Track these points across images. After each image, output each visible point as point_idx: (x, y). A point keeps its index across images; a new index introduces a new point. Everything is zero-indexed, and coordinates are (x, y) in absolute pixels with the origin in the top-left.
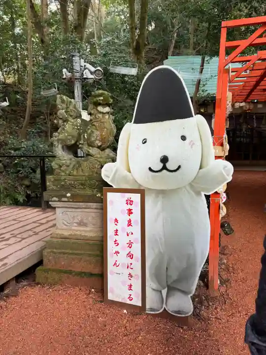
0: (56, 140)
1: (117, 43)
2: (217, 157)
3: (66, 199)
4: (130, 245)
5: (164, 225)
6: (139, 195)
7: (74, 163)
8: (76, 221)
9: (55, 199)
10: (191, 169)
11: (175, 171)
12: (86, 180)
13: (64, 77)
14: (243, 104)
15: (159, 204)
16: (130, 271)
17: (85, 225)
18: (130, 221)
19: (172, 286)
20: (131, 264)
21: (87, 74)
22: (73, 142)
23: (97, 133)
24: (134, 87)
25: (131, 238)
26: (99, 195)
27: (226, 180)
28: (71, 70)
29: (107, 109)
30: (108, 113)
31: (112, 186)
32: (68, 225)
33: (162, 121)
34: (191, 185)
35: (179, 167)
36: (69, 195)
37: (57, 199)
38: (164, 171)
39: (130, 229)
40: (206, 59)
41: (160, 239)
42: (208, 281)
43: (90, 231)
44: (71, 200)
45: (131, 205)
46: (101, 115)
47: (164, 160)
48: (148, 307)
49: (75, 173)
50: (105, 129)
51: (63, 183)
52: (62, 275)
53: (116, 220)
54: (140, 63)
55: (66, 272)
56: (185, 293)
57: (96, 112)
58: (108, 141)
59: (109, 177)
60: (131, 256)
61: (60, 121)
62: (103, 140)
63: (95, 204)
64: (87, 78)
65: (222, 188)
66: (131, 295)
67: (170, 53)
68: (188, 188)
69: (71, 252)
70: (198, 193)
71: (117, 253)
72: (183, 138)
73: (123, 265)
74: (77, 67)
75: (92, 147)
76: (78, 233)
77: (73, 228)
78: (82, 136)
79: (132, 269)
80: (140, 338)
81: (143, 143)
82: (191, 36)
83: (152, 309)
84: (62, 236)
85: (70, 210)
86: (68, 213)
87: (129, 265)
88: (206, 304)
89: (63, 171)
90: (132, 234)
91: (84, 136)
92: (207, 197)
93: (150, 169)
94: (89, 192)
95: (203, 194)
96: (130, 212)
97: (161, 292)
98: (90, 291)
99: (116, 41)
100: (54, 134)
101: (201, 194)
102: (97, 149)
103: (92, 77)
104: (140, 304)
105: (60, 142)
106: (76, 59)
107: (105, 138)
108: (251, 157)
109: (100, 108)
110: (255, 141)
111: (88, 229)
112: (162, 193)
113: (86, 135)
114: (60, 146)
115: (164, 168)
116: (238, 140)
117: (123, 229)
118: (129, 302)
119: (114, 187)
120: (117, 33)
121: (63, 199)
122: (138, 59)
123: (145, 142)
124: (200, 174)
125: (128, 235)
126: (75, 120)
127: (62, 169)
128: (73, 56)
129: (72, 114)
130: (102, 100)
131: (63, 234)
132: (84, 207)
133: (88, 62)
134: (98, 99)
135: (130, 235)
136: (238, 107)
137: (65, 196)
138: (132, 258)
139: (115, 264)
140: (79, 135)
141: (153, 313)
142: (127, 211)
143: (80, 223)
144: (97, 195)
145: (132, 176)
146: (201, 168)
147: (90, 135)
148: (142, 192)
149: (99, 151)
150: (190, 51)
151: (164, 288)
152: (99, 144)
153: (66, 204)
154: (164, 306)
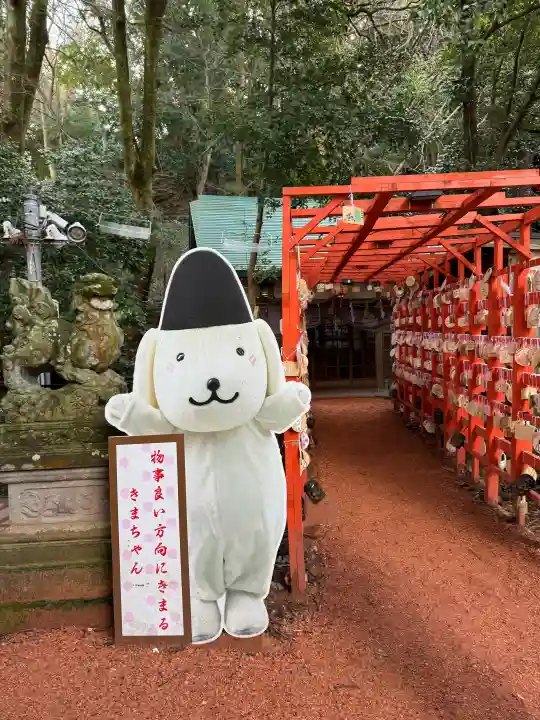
0: (10, 359)
1: (94, 160)
2: (289, 378)
3: (30, 466)
4: (160, 532)
5: (216, 489)
6: (174, 444)
7: (46, 398)
8: (50, 505)
9: (9, 467)
10: (253, 398)
11: (231, 401)
12: (70, 428)
13: (6, 236)
14: (329, 286)
15: (208, 456)
16: (161, 576)
17: (69, 512)
18: (159, 490)
19: (233, 588)
20: (163, 564)
21: (53, 233)
22: (44, 361)
23: (90, 344)
24: (136, 250)
25: (162, 519)
26: (96, 453)
27: (302, 410)
28: (20, 224)
29: (108, 304)
30: (110, 310)
31: (124, 434)
32: (35, 514)
33: (207, 326)
34: (254, 420)
35: (237, 394)
36: (36, 457)
37: (12, 467)
38: (215, 402)
39: (158, 505)
40: (265, 210)
41: (213, 512)
42: (290, 580)
43: (80, 521)
44: (41, 467)
45: (161, 462)
46: (96, 314)
47: (214, 385)
48: (194, 633)
49: (48, 415)
50: (106, 338)
51: (24, 436)
52: (25, 613)
53: (134, 492)
54: (145, 203)
55: (33, 606)
56: (255, 595)
57: (88, 308)
58: (111, 356)
59: (119, 419)
60: (162, 551)
61: (18, 325)
62: (101, 355)
63: (88, 470)
64: (53, 240)
65: (300, 424)
66: (164, 619)
67: (201, 188)
68: (251, 425)
69: (41, 565)
70: (266, 433)
71: (137, 548)
72: (240, 352)
73: (149, 567)
74: (32, 220)
75: (81, 368)
76: (55, 528)
77: (44, 520)
78: (62, 349)
79: (165, 572)
80: (186, 682)
81: (179, 360)
82: (237, 159)
83: (202, 637)
84: (22, 538)
85: (37, 486)
86: (35, 492)
87: (160, 566)
88: (289, 615)
89: (24, 414)
90: (164, 512)
91: (65, 348)
92: (280, 438)
93: (192, 401)
94: (75, 448)
95: (273, 433)
96: (159, 475)
97: (215, 602)
98: (84, 631)
99: (93, 156)
100: (6, 347)
101: (270, 434)
102: (89, 371)
103: (63, 237)
104: (181, 632)
105: (18, 361)
106: (31, 204)
107: (105, 352)
108: (351, 375)
109: (95, 302)
110: (357, 345)
111: (75, 518)
112: (211, 437)
113: (68, 347)
114: (17, 369)
115: (214, 397)
116: (329, 343)
117: (148, 506)
118: (161, 633)
119: (130, 435)
120: (94, 141)
121: (26, 466)
122: (141, 196)
123: (182, 358)
124: (268, 404)
125: (156, 516)
126: (47, 321)
127: (21, 410)
128: (24, 199)
129: (41, 311)
130: (99, 289)
131: (23, 534)
132: (65, 477)
133: (54, 212)
134: (92, 287)
135: (160, 514)
136: (322, 291)
137: (30, 461)
138: (164, 555)
139: (134, 569)
140: (56, 347)
141: (204, 642)
142: (154, 474)
143: (58, 509)
144: (93, 454)
145: (161, 412)
146: (267, 395)
147: (76, 348)
148: (178, 439)
149: (94, 374)
150: (237, 186)
151: (221, 595)
152: (95, 363)
153: (31, 476)
154: (223, 626)
